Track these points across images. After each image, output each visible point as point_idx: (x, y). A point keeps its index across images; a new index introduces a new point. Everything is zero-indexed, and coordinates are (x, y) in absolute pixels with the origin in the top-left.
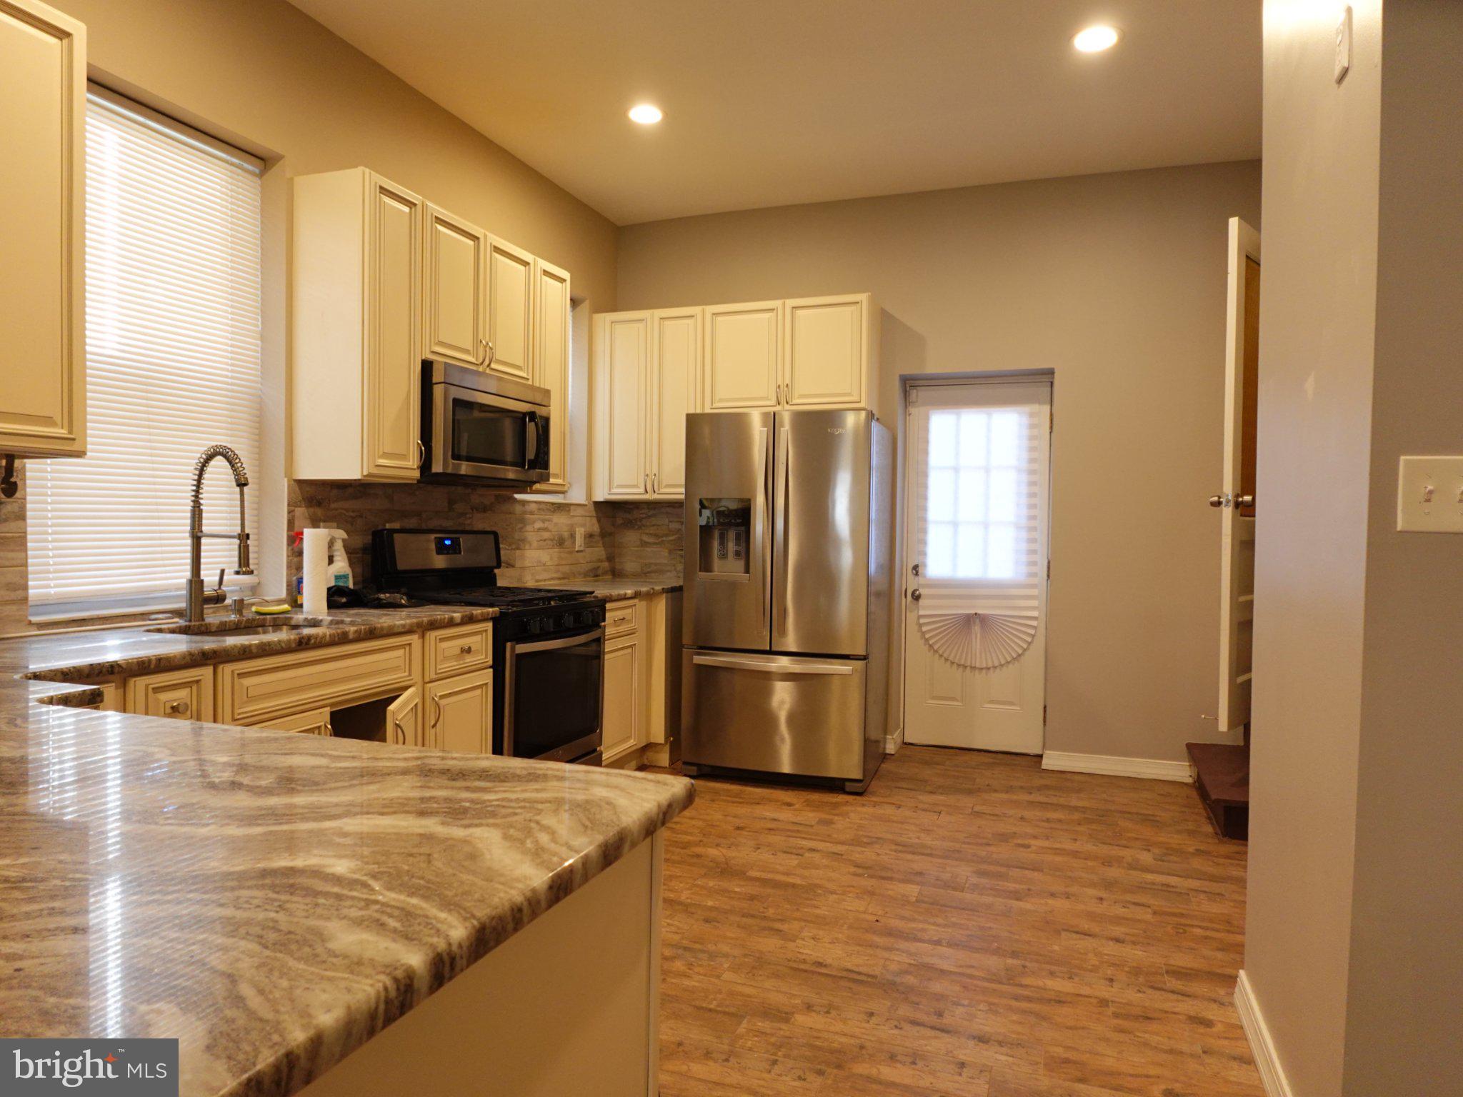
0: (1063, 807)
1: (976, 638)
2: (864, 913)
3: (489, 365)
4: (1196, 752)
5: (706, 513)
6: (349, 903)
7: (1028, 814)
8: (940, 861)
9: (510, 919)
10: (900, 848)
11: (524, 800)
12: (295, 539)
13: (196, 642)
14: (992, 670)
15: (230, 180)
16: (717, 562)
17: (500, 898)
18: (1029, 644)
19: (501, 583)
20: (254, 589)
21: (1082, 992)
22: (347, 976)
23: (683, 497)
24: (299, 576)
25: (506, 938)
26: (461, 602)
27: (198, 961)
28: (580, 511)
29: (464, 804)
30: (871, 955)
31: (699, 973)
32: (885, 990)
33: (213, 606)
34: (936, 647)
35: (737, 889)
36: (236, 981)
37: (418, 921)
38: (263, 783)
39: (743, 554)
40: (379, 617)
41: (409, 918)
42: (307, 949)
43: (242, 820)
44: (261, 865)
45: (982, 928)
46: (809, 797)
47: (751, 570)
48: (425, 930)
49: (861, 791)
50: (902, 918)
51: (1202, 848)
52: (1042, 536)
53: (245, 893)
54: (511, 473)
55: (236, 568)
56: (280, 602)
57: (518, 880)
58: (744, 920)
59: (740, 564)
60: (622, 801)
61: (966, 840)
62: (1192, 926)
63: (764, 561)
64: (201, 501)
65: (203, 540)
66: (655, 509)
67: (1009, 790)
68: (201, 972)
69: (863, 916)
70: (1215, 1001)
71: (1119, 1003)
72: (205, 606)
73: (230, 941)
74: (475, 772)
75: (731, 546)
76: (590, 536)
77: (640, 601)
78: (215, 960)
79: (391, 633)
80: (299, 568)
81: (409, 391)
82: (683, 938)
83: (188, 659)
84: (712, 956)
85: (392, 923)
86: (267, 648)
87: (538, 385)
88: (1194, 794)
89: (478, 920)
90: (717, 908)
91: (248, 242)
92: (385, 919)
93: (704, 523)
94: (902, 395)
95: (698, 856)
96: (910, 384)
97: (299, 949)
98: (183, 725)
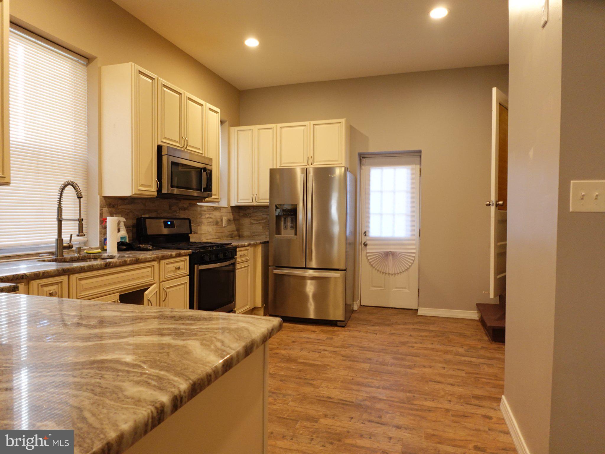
0: (427, 330)
1: (390, 261)
2: (347, 376)
3: (186, 148)
4: (480, 307)
5: (278, 210)
6: (132, 374)
7: (413, 333)
8: (377, 353)
9: (206, 380)
10: (361, 349)
11: (209, 328)
12: (103, 221)
13: (60, 265)
14: (397, 274)
15: (73, 67)
16: (283, 231)
17: (202, 371)
18: (412, 264)
19: (192, 240)
20: (85, 243)
21: (438, 406)
22: (133, 407)
23: (268, 204)
24: (105, 237)
25: (205, 388)
26: (175, 248)
27: (64, 402)
28: (224, 210)
29: (182, 330)
30: (350, 393)
31: (279, 403)
32: (357, 408)
33: (67, 250)
34: (373, 266)
35: (294, 367)
36: (82, 411)
37: (165, 381)
38: (92, 323)
39: (294, 228)
40: (140, 254)
41: (161, 380)
42: (114, 395)
43: (83, 339)
44: (92, 359)
45: (396, 381)
46: (322, 328)
47: (298, 234)
48: (168, 385)
49: (344, 325)
50: (363, 378)
51: (484, 346)
52: (417, 219)
53: (85, 371)
54: (195, 193)
55: (77, 233)
56: (97, 248)
57: (209, 362)
58: (297, 380)
59: (293, 231)
60: (252, 328)
61: (388, 345)
62: (482, 378)
63: (303, 230)
64: (62, 205)
65: (63, 222)
66: (256, 209)
67: (405, 324)
68: (66, 407)
69: (346, 377)
70: (492, 408)
71: (453, 410)
72: (64, 250)
73: (78, 393)
74: (186, 317)
75: (289, 224)
76: (229, 221)
77: (251, 247)
78: (72, 401)
79: (146, 261)
80: (105, 234)
81: (152, 158)
82: (272, 388)
83: (56, 272)
84: (284, 396)
85: (153, 383)
86: (92, 267)
87: (207, 156)
88: (479, 324)
89: (192, 380)
90: (285, 375)
91: (81, 94)
92: (150, 381)
93: (277, 214)
94: (359, 162)
95: (277, 354)
96: (362, 157)
97: (111, 395)
98: (55, 299)
